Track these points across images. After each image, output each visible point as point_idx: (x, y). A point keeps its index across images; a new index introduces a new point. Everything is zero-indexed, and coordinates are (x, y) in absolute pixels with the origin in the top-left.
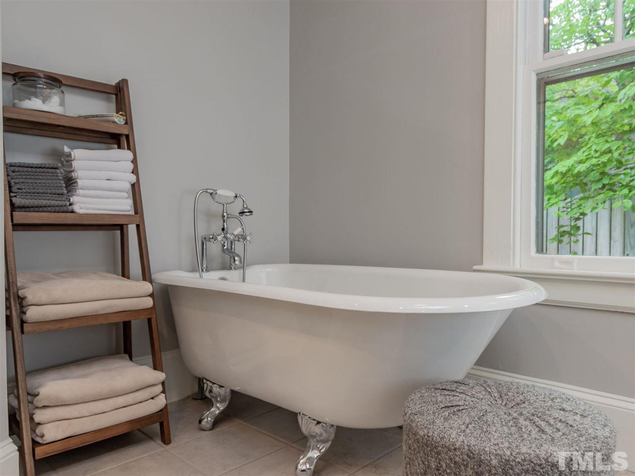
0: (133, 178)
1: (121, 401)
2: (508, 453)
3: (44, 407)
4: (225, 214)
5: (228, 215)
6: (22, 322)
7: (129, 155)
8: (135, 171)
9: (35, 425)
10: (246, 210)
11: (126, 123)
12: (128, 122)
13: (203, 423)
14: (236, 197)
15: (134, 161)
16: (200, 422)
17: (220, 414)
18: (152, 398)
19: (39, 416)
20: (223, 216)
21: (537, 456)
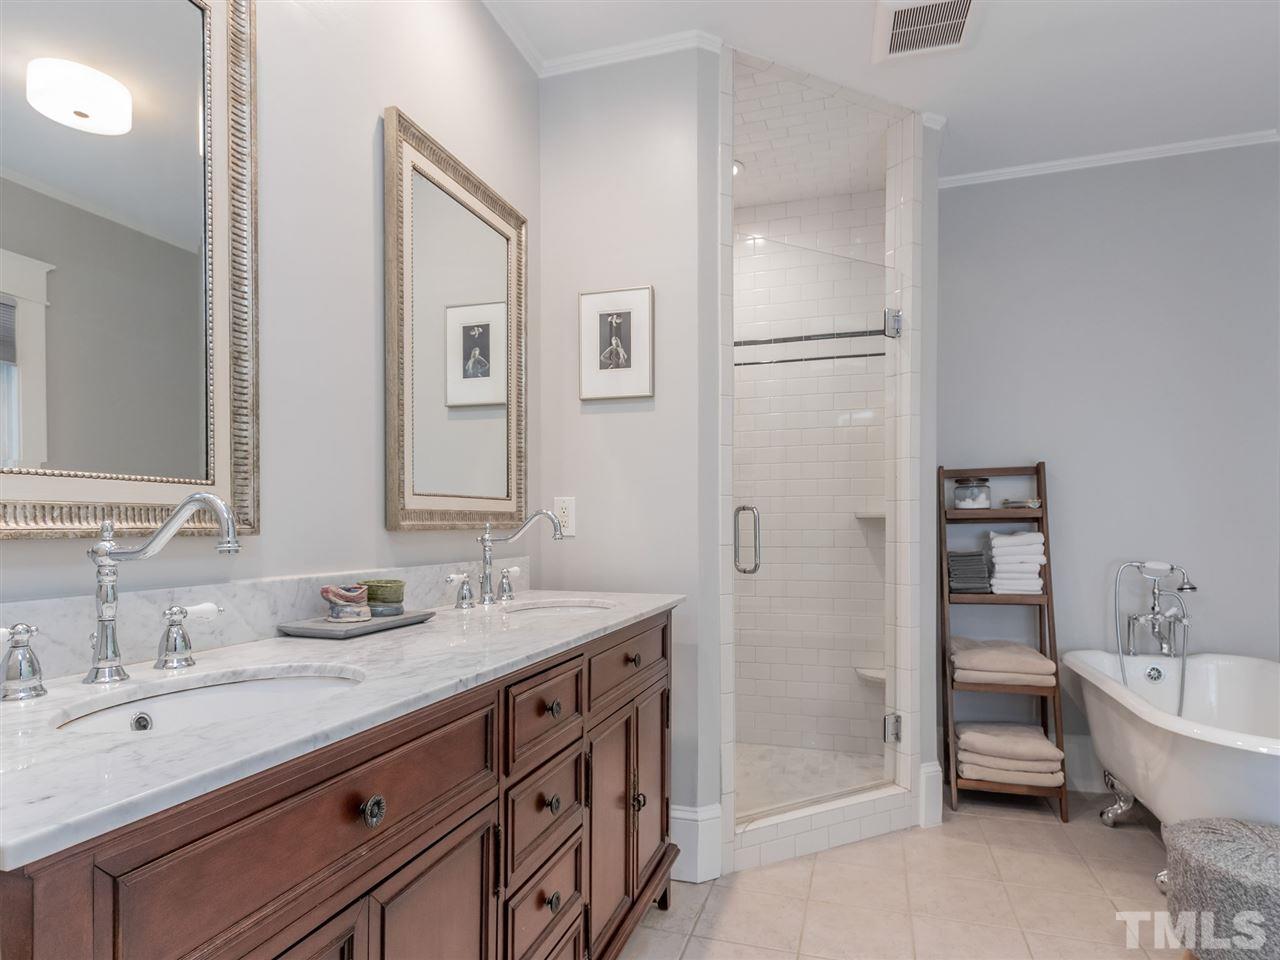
0: (1043, 560)
1: (1022, 765)
2: (1206, 862)
3: (965, 750)
4: (1156, 591)
5: (1160, 591)
6: (953, 680)
7: (1040, 537)
8: (1047, 553)
9: (958, 762)
10: (1186, 586)
11: (1041, 507)
12: (1043, 506)
13: (1105, 817)
14: (1172, 569)
15: (1046, 544)
16: (1102, 814)
17: (1121, 814)
18: (1052, 773)
19: (962, 756)
20: (1154, 593)
21: (1227, 872)
